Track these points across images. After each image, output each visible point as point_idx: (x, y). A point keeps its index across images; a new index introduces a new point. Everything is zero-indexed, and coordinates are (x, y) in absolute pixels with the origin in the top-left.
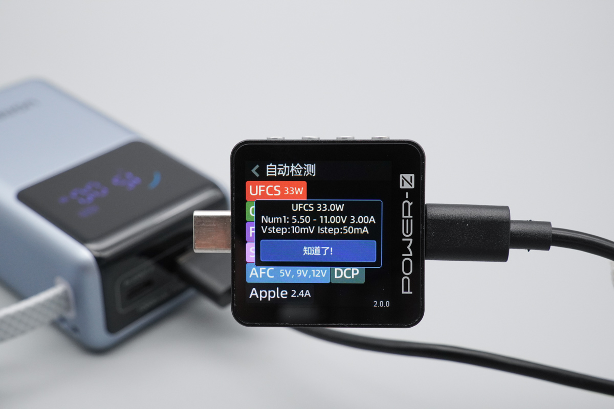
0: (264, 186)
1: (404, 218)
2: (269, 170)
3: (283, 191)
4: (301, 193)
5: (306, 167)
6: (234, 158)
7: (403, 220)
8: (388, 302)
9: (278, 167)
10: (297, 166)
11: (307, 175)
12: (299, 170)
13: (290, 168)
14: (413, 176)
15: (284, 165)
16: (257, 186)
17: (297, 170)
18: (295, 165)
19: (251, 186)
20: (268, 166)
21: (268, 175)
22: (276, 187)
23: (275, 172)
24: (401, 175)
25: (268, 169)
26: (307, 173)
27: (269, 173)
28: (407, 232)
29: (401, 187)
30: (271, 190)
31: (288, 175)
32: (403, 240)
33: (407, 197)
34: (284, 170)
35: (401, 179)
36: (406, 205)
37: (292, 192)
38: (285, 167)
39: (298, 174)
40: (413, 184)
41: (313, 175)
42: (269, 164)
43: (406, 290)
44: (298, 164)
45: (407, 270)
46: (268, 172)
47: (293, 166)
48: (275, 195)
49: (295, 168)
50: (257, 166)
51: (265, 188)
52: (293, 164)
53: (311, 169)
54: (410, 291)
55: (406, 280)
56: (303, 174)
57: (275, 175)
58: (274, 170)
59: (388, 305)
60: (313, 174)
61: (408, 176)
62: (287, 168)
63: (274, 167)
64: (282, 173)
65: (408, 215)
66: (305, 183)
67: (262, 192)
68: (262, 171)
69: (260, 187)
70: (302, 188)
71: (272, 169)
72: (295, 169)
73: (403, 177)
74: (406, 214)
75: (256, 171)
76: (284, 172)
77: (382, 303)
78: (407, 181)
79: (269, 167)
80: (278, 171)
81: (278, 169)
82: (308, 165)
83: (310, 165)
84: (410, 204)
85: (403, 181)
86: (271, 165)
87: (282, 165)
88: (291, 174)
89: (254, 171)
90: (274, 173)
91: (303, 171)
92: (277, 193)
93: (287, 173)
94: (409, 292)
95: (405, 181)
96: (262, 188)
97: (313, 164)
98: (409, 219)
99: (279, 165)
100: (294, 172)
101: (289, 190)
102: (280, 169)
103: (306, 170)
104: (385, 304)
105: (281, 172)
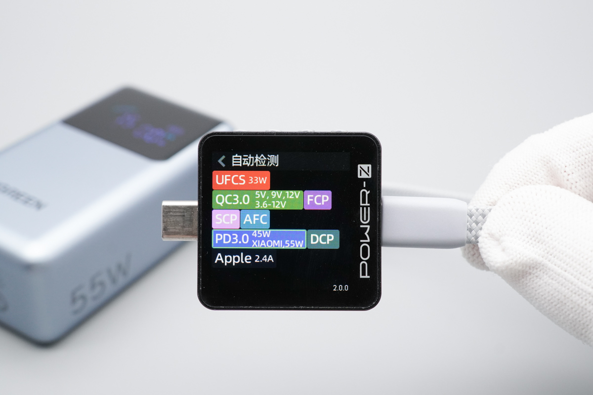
0: (230, 176)
1: (362, 206)
2: (235, 161)
3: (247, 180)
4: (265, 183)
5: (269, 158)
6: (201, 148)
7: (361, 208)
8: (347, 287)
9: (243, 157)
10: (261, 157)
11: (270, 165)
12: (263, 161)
13: (255, 159)
14: (370, 166)
15: (249, 156)
16: (223, 176)
17: (261, 160)
18: (259, 156)
19: (217, 176)
20: (233, 156)
21: (233, 165)
22: (241, 176)
23: (241, 162)
24: (359, 166)
25: (233, 159)
26: (270, 164)
27: (235, 163)
28: (365, 219)
29: (359, 177)
30: (236, 180)
31: (253, 165)
32: (361, 226)
33: (365, 186)
34: (248, 161)
35: (359, 169)
36: (364, 193)
37: (256, 182)
38: (250, 157)
39: (262, 164)
40: (370, 174)
41: (277, 166)
42: (235, 155)
43: (364, 274)
44: (262, 155)
45: (365, 255)
46: (233, 162)
47: (257, 157)
48: (240, 184)
49: (259, 158)
50: (223, 157)
51: (230, 178)
52: (257, 155)
53: (274, 160)
54: (368, 275)
55: (363, 265)
56: (267, 164)
57: (241, 165)
58: (239, 161)
59: (346, 289)
60: (276, 164)
61: (365, 167)
62: (252, 159)
63: (239, 158)
64: (247, 164)
65: (365, 203)
66: (268, 173)
67: (227, 181)
68: (228, 161)
69: (226, 176)
70: (266, 178)
71: (237, 160)
72: (259, 160)
73: (361, 167)
74: (364, 202)
75: (223, 161)
76: (248, 162)
77: (341, 287)
78: (364, 171)
79: (235, 158)
80: (243, 161)
81: (243, 159)
82: (271, 156)
83: (274, 156)
84: (367, 193)
85: (361, 171)
86: (236, 156)
87: (247, 156)
88: (255, 164)
89: (220, 161)
90: (239, 163)
91: (267, 161)
92: (242, 182)
93: (251, 163)
94: (367, 277)
95: (362, 171)
96: (228, 178)
97: (276, 155)
98: (367, 207)
99: (244, 156)
100: (258, 162)
101: (254, 179)
102: (245, 159)
103: (270, 161)
104: (344, 288)
105: (246, 162)
